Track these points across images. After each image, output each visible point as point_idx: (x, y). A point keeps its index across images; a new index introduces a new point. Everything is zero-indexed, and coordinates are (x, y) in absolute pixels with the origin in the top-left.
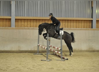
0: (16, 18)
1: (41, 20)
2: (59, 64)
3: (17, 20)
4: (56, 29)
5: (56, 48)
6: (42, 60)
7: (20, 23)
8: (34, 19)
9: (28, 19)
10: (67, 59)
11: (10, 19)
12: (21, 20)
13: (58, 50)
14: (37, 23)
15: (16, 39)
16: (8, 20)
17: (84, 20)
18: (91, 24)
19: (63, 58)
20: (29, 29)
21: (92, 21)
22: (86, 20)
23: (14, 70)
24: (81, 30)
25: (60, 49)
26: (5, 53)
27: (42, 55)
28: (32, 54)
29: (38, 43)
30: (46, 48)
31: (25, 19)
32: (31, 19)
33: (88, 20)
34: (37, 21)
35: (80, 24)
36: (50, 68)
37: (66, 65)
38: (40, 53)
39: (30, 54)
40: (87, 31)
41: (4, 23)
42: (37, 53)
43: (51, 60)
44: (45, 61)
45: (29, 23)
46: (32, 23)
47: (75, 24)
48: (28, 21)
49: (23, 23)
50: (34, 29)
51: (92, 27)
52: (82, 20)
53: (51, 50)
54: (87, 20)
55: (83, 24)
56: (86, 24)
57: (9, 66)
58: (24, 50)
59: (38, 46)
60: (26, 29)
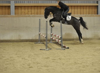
0: (16, 5)
1: (42, 6)
2: (57, 53)
3: (16, 7)
4: (63, 14)
5: (57, 36)
6: (41, 49)
7: (20, 11)
8: (35, 6)
9: (28, 6)
10: (68, 48)
11: (9, 7)
12: (21, 7)
13: (58, 38)
14: (38, 10)
15: (15, 27)
16: (7, 8)
17: (89, 6)
18: (96, 10)
19: (64, 47)
20: (29, 16)
21: (97, 6)
22: (90, 6)
23: (7, 60)
24: (85, 16)
25: (61, 38)
26: (5, 42)
27: (43, 44)
28: (33, 43)
29: (40, 32)
30: (45, 36)
31: (25, 6)
32: (31, 6)
33: (94, 6)
34: (39, 8)
35: (85, 10)
36: (45, 58)
37: (64, 54)
38: (41, 42)
39: (31, 43)
40: (92, 17)
41: (4, 10)
42: (38, 42)
43: (51, 49)
44: (44, 50)
45: (30, 10)
46: (33, 11)
47: (79, 10)
48: (29, 8)
49: (23, 10)
50: (35, 16)
51: (98, 14)
52: (86, 6)
53: (52, 38)
54: (92, 6)
55: (88, 10)
56: (91, 10)
57: (4, 56)
58: (25, 39)
59: (39, 34)
60: (27, 16)
